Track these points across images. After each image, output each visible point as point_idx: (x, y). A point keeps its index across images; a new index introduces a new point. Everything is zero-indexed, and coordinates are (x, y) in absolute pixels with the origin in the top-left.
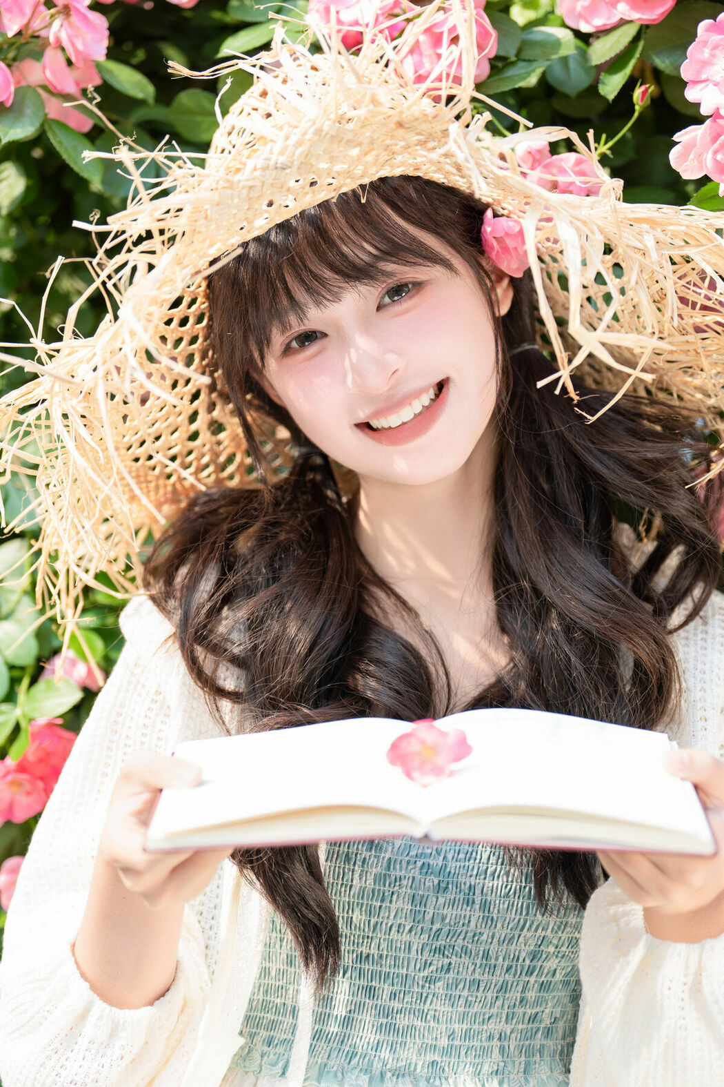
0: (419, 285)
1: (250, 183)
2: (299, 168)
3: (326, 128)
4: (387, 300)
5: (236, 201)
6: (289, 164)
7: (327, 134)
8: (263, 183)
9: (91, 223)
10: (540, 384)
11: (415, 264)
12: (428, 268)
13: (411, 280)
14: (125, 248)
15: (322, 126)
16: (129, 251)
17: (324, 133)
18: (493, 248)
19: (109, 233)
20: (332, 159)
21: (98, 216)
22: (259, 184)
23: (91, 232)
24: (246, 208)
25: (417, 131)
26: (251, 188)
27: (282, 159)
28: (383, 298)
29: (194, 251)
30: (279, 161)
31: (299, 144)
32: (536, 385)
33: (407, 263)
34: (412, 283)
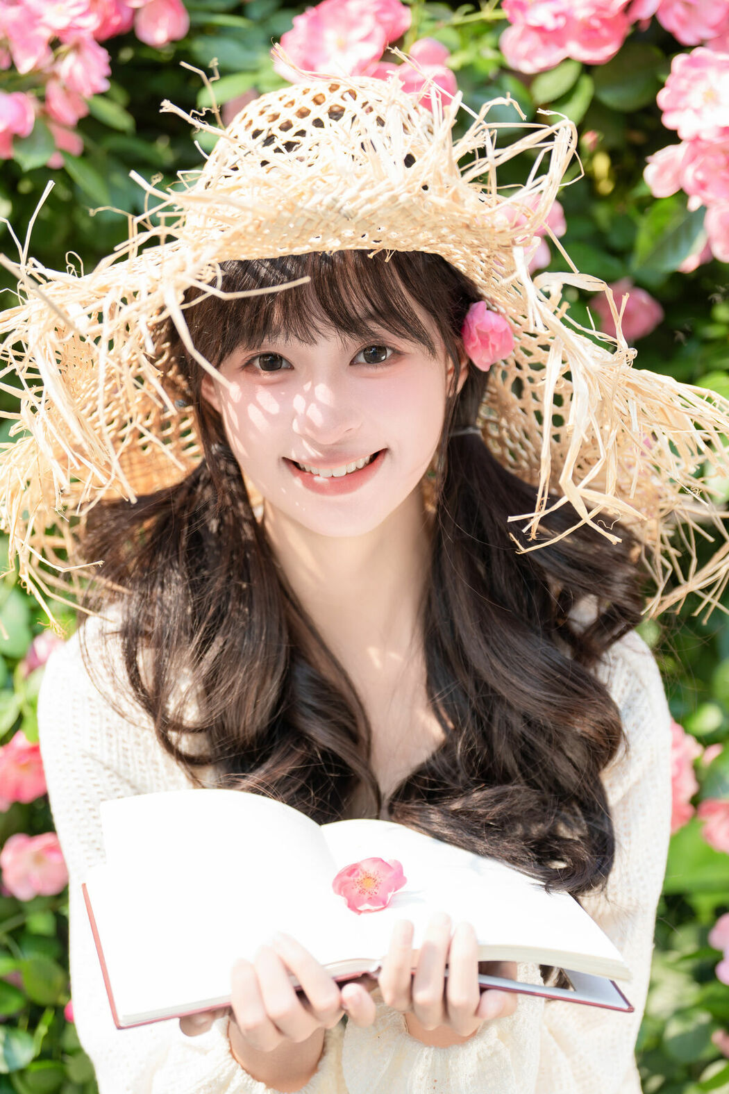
0: (399, 354)
1: (310, 216)
2: (358, 222)
3: (402, 199)
5: (291, 225)
6: (352, 215)
7: (400, 204)
8: (322, 220)
9: (150, 183)
10: (511, 519)
11: (403, 336)
14: (175, 225)
15: (400, 195)
17: (397, 203)
18: (473, 340)
19: (162, 201)
20: (391, 227)
21: (159, 180)
22: (317, 220)
23: (145, 191)
25: (479, 237)
26: (309, 220)
27: (348, 207)
28: (358, 354)
30: (345, 208)
31: (370, 201)
32: (507, 518)
34: (393, 350)
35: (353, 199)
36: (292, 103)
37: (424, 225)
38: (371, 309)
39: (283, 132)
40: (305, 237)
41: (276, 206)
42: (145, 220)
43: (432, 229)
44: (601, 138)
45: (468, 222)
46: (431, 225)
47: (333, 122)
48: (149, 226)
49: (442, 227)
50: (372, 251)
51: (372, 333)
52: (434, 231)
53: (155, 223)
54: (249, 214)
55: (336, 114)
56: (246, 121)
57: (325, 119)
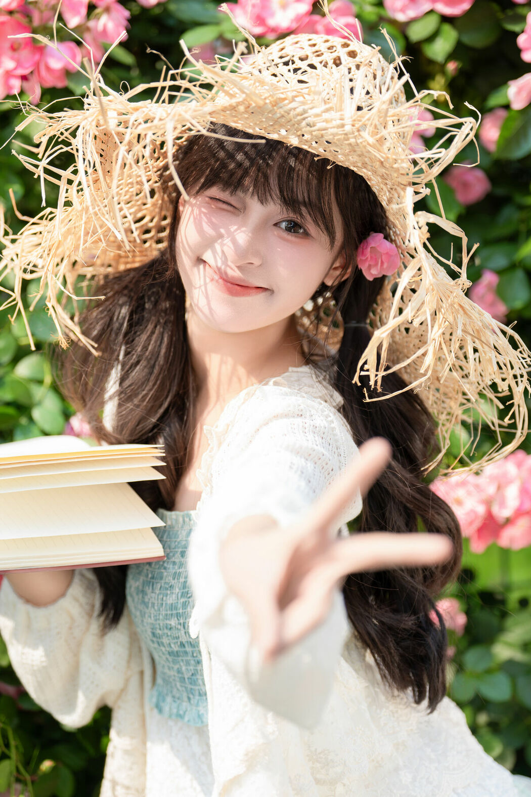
0: (306, 234)
1: (285, 114)
4: (284, 225)
6: (312, 125)
8: (291, 120)
11: (319, 226)
12: (321, 232)
13: (306, 228)
14: (194, 83)
15: (346, 125)
16: (195, 86)
22: (288, 119)
24: (271, 124)
26: (283, 117)
27: (311, 119)
28: (284, 221)
29: (224, 116)
30: (309, 118)
31: (326, 121)
33: (316, 222)
34: (305, 230)
35: (317, 115)
36: (314, 45)
37: (355, 151)
38: (307, 199)
39: (300, 61)
40: (276, 127)
41: (265, 99)
42: (177, 73)
43: (359, 156)
44: (460, 66)
45: (382, 160)
46: (359, 153)
47: (334, 66)
48: (178, 78)
49: (366, 157)
50: (318, 156)
51: (301, 215)
52: (361, 158)
53: (183, 77)
54: (244, 96)
55: (337, 62)
56: (281, 46)
57: (331, 63)
